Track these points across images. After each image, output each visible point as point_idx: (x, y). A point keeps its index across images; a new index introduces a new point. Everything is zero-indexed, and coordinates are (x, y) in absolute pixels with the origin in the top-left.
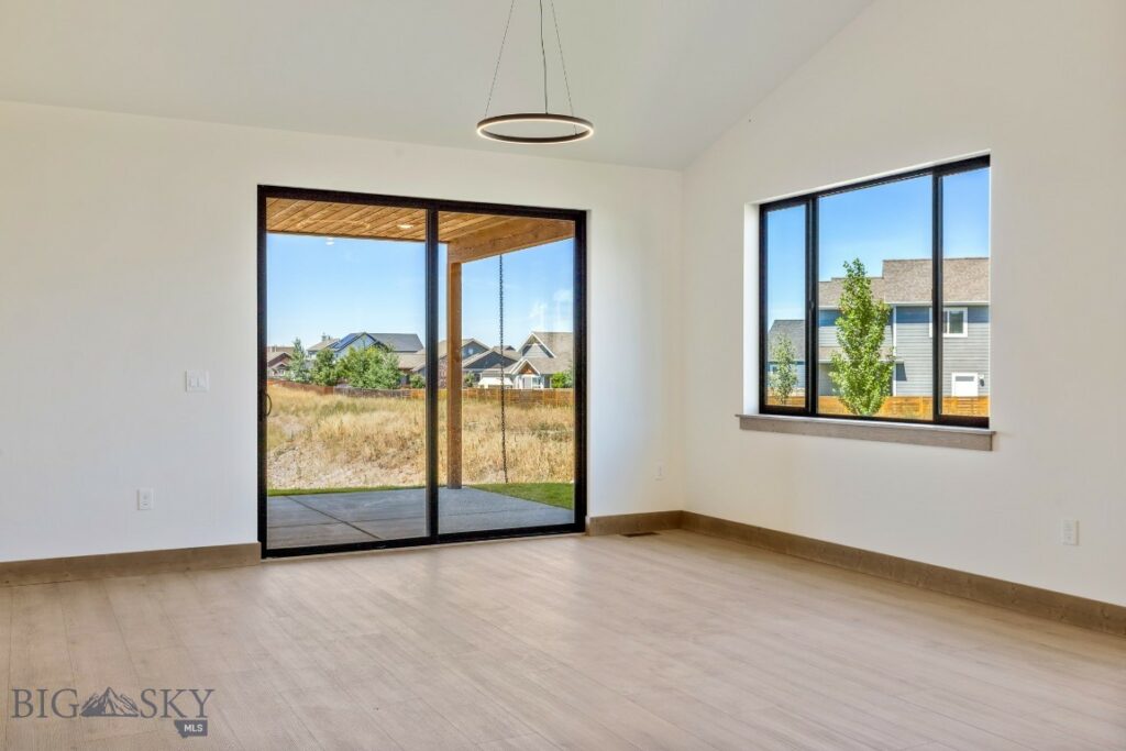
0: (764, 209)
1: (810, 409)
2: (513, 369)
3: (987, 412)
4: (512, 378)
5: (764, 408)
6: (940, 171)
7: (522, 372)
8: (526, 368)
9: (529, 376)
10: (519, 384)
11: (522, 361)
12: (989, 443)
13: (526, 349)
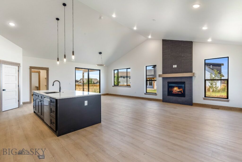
0: (114, 70)
1: (118, 85)
2: (78, 82)
3: (130, 85)
4: (78, 83)
5: (114, 85)
6: (127, 69)
7: (80, 83)
8: (80, 82)
9: (81, 83)
10: (79, 84)
11: (80, 81)
12: (130, 87)
13: (80, 80)
